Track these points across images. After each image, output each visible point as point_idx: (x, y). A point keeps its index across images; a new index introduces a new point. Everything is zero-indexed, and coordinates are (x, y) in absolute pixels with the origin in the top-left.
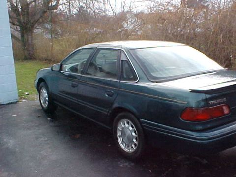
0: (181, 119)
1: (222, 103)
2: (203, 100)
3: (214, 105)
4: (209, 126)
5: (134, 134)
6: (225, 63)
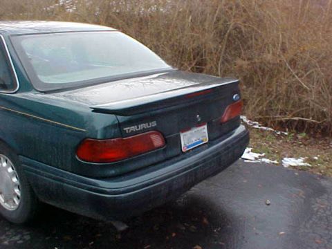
0: (77, 158)
1: (148, 130)
2: (113, 126)
3: (133, 133)
4: (113, 172)
5: (15, 180)
6: (194, 59)
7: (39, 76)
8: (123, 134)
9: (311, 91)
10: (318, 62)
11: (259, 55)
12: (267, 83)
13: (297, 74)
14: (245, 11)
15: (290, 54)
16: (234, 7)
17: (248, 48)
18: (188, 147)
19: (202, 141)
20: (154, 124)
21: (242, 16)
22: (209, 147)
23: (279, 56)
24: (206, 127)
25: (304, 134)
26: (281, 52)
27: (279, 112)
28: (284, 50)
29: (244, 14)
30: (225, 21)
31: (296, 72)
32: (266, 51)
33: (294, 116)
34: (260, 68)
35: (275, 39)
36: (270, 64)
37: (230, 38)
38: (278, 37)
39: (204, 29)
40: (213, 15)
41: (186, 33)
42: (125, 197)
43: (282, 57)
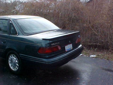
0: (38, 53)
1: (57, 45)
8: (51, 46)
9: (98, 35)
10: (100, 26)
11: (82, 25)
12: (85, 33)
13: (94, 30)
14: (77, 11)
15: (92, 24)
16: (74, 10)
17: (79, 22)
18: (67, 50)
19: (71, 49)
21: (76, 13)
22: (73, 50)
23: (88, 25)
24: (72, 44)
25: (97, 49)
26: (89, 23)
27: (89, 42)
28: (90, 23)
29: (77, 12)
30: (71, 14)
31: (94, 29)
32: (84, 23)
33: (93, 43)
34: (83, 29)
35: (87, 19)
36: (86, 27)
37: (73, 20)
38: (88, 19)
39: (65, 17)
40: (68, 13)
41: (59, 18)
43: (89, 25)
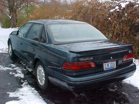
0: (62, 68)
3: (83, 61)
7: (55, 39)
8: (79, 61)
18: (106, 69)
20: (92, 58)
24: (115, 62)
42: (78, 84)
